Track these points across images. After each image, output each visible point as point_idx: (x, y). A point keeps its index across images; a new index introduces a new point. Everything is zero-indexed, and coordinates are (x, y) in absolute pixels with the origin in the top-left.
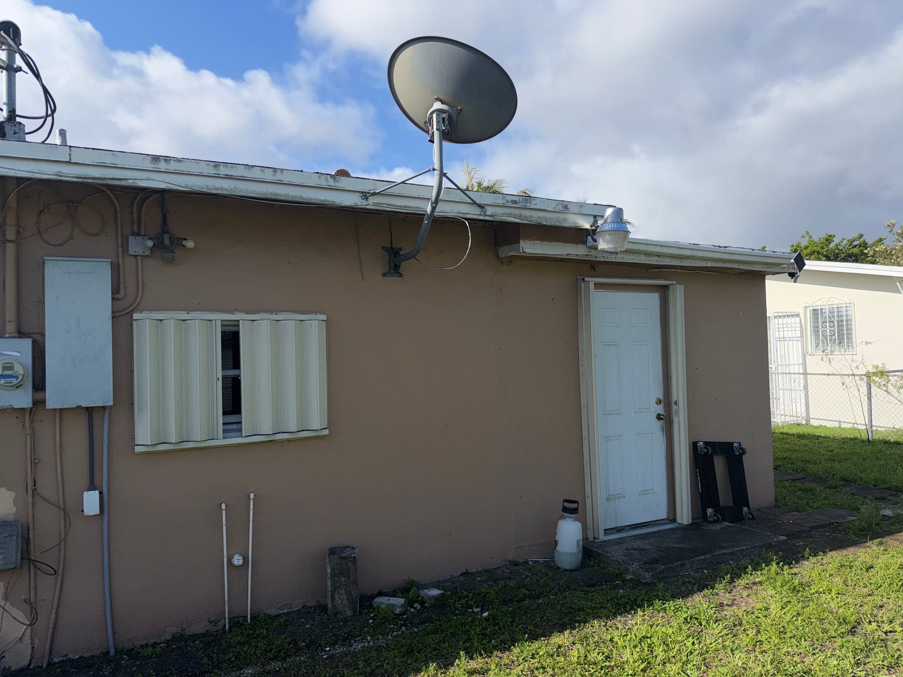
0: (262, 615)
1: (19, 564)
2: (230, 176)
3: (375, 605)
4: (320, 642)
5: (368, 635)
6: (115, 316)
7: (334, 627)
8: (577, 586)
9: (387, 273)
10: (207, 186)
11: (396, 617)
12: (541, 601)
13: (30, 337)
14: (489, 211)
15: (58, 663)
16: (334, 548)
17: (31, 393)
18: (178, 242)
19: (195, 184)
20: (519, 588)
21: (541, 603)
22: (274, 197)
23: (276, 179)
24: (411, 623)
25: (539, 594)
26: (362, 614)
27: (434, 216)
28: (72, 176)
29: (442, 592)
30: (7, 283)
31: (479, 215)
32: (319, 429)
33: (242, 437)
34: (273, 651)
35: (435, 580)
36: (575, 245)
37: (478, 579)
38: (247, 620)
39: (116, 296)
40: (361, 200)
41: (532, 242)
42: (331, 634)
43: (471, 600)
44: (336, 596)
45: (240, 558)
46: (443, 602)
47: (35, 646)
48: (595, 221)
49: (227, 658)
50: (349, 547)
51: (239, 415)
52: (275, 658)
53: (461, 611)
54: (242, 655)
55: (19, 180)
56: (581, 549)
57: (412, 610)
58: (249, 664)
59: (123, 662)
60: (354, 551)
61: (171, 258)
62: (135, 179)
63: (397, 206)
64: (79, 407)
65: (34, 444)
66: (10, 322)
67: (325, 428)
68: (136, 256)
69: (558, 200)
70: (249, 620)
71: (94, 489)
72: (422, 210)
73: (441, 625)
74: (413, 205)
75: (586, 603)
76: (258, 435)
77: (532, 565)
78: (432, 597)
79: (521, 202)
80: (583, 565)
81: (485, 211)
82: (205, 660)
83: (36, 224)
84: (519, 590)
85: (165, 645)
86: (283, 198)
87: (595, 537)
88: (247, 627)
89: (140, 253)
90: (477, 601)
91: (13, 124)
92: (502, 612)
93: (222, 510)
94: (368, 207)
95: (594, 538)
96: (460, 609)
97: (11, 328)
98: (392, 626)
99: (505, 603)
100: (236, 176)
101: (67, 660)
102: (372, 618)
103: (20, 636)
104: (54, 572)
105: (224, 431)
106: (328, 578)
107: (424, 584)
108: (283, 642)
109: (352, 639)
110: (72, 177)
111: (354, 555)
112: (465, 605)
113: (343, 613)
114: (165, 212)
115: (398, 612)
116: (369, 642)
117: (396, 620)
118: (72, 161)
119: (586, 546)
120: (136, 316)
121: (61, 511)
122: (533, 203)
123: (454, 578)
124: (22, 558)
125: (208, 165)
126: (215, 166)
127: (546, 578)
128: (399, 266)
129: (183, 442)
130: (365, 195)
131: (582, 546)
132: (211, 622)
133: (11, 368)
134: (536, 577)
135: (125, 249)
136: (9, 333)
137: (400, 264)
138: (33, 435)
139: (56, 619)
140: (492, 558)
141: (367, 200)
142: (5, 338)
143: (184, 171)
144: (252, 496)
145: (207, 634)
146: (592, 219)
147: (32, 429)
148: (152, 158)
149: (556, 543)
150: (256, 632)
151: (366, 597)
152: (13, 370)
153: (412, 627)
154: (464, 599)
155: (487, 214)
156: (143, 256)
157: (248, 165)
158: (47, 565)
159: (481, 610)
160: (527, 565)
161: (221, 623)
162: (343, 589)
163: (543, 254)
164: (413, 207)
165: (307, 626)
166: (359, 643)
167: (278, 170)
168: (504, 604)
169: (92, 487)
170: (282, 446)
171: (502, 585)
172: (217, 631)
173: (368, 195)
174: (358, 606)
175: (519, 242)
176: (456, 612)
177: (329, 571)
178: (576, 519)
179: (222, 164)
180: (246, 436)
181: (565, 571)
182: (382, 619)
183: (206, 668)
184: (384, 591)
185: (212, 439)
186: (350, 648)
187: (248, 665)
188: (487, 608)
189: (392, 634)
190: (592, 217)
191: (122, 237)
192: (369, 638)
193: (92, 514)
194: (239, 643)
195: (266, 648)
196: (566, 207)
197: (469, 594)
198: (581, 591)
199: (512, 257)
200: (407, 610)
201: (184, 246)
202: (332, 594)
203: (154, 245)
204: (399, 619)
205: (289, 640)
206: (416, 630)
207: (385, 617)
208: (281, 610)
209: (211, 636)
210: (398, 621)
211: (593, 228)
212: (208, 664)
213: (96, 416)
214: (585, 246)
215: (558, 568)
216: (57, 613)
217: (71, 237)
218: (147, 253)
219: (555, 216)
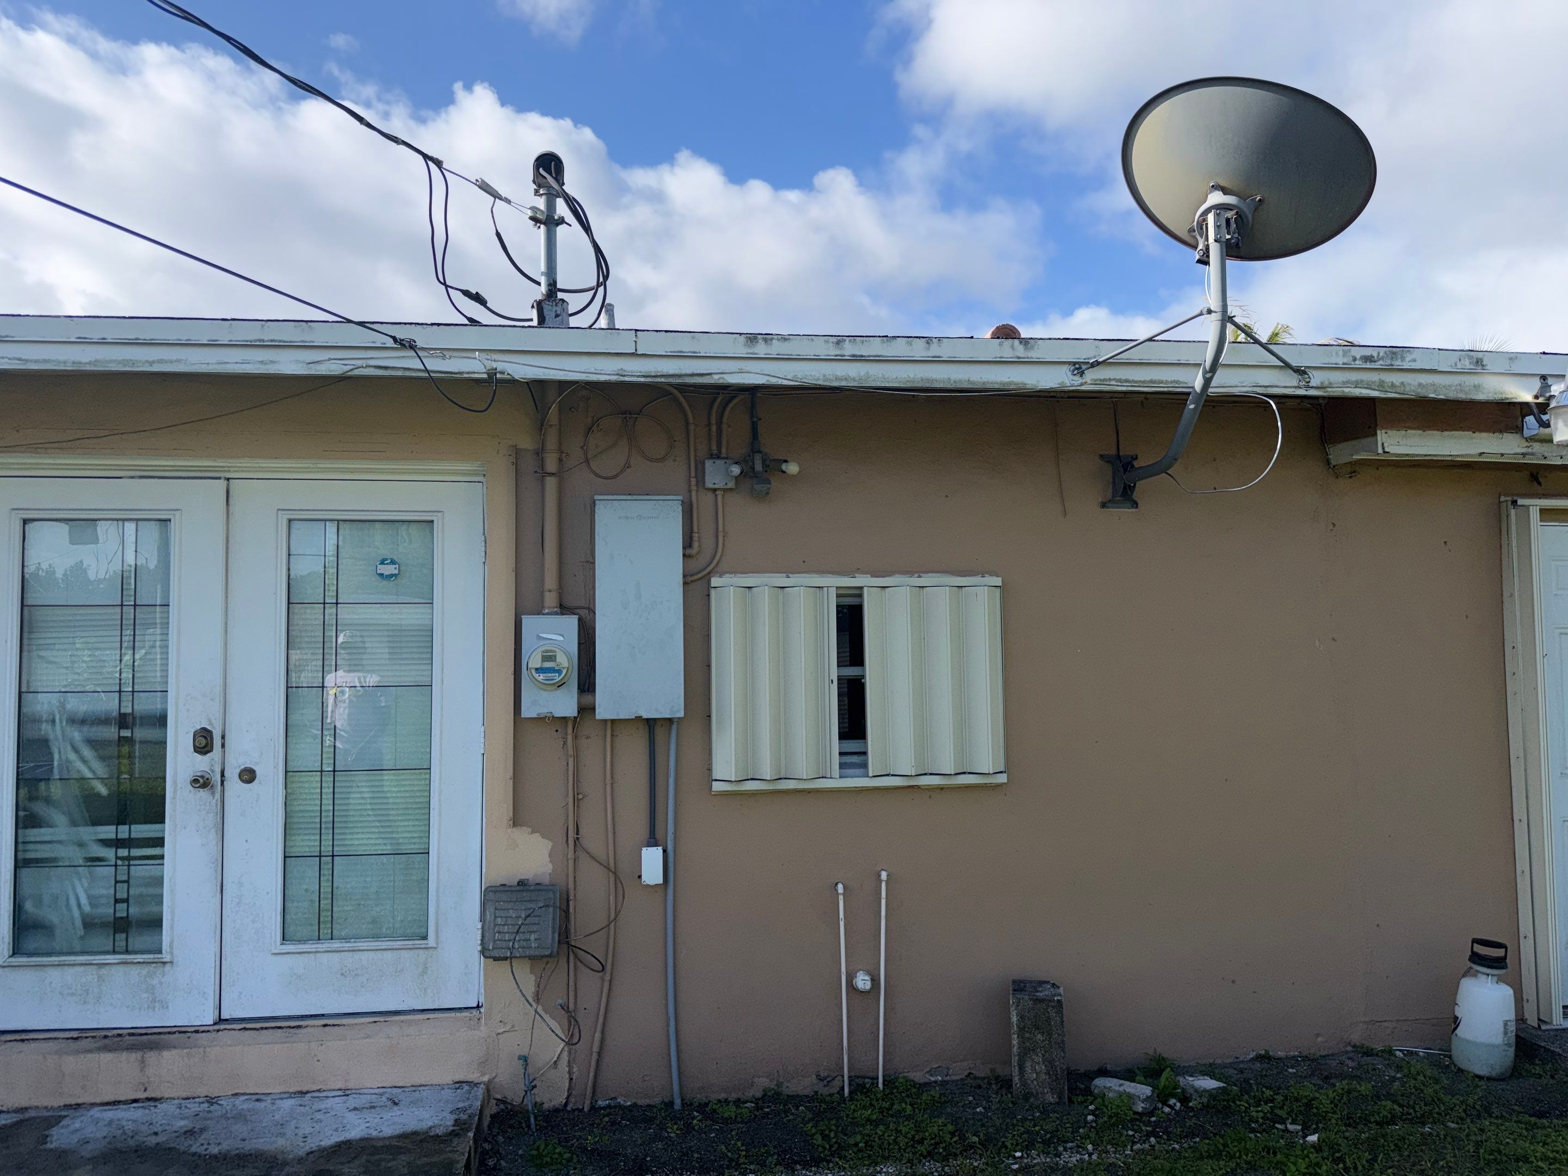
0: (901, 1080)
1: (555, 950)
2: (859, 356)
3: (1096, 1091)
4: (1003, 1139)
5: (1088, 1141)
6: (688, 581)
7: (1026, 1119)
8: (1507, 1112)
9: (1110, 501)
10: (824, 376)
11: (1136, 1117)
12: (1427, 1129)
13: (574, 614)
14: (1317, 378)
15: (604, 1108)
16: (1021, 981)
17: (576, 696)
18: (774, 466)
19: (807, 373)
20: (1379, 1098)
21: (1431, 1133)
22: (927, 385)
23: (931, 355)
24: (1166, 1132)
25: (1423, 1116)
26: (1073, 1102)
27: (1208, 395)
28: (639, 374)
29: (1222, 1085)
30: (546, 536)
31: (1295, 387)
32: (991, 772)
33: (868, 776)
34: (925, 1142)
35: (1204, 1062)
36: (1496, 434)
37: (1290, 1070)
38: (877, 1083)
39: (688, 551)
40: (1072, 377)
41: (1403, 432)
42: (1022, 1129)
43: (1281, 1108)
44: (1028, 1064)
45: (867, 978)
46: (1225, 1103)
47: (574, 1078)
48: (1545, 387)
49: (852, 1141)
50: (1048, 982)
51: (862, 741)
52: (930, 1155)
53: (1262, 1125)
54: (874, 1141)
55: (562, 385)
56: (1513, 1040)
57: (1167, 1110)
58: (888, 1157)
59: (695, 1122)
60: (1058, 991)
61: (765, 492)
62: (722, 373)
63: (1136, 382)
64: (639, 718)
65: (577, 770)
66: (550, 591)
67: (1001, 772)
68: (715, 490)
69: (1461, 351)
70: (881, 1085)
71: (656, 845)
72: (1184, 385)
73: (1226, 1145)
74: (1166, 378)
75: (1532, 1147)
76: (893, 775)
77: (1403, 1059)
78: (1203, 1091)
79: (1382, 358)
80: (1515, 1072)
81: (1308, 380)
82: (818, 1140)
83: (582, 448)
84: (1379, 1103)
85: (753, 1105)
86: (941, 385)
87: (1542, 1018)
88: (879, 1096)
89: (721, 485)
90: (1292, 1111)
91: (554, 303)
92: (1347, 1138)
93: (838, 894)
94: (1083, 388)
95: (1539, 1020)
96: (1261, 1121)
97: (551, 600)
98: (1131, 1133)
99: (1350, 1122)
100: (868, 356)
101: (615, 1107)
102: (1092, 1113)
103: (555, 1059)
104: (601, 968)
105: (842, 766)
106: (1012, 1031)
107: (1184, 1067)
108: (942, 1130)
109: (1059, 1145)
110: (638, 376)
111: (1059, 998)
112: (1269, 1115)
113: (1040, 1096)
114: (755, 420)
115: (1140, 1110)
116: (1090, 1155)
117: (1138, 1123)
118: (639, 353)
119: (1522, 1035)
120: (715, 581)
121: (611, 874)
122: (1407, 359)
123: (1243, 1062)
124: (559, 941)
125: (827, 342)
126: (838, 343)
127: (1437, 1087)
128: (1132, 489)
129: (781, 779)
130: (1079, 368)
131: (1514, 1034)
132: (821, 1080)
133: (552, 658)
134: (1412, 1082)
135: (701, 481)
136: (549, 608)
137: (1135, 485)
138: (577, 758)
139: (603, 1040)
140: (1318, 1035)
141: (1081, 376)
142: (543, 614)
143: (791, 355)
144: (884, 875)
145: (814, 1098)
146: (1537, 384)
147: (576, 748)
148: (747, 337)
149: (1456, 1021)
150: (895, 1107)
151: (1078, 1074)
152: (555, 660)
153: (1168, 1140)
154: (1266, 1103)
155: (1311, 385)
156: (725, 490)
157: (887, 336)
158: (592, 956)
159: (1302, 1130)
160: (1393, 1058)
161: (837, 1083)
162: (1040, 1055)
163: (1426, 455)
164: (1167, 382)
165: (978, 1110)
166: (1072, 1153)
167: (934, 340)
168: (1349, 1125)
169: (653, 841)
170: (930, 797)
171: (1343, 1089)
172: (831, 1095)
173: (1084, 367)
174: (1066, 1088)
175: (1375, 434)
176: (1253, 1125)
177: (1014, 1019)
178: (1500, 980)
179: (848, 339)
180: (874, 776)
181: (1477, 1079)
182: (1111, 1117)
183: (821, 1153)
184: (1109, 1067)
185: (823, 777)
186: (1058, 1159)
187: (886, 1158)
188: (1314, 1126)
189: (1132, 1147)
190: (1538, 378)
191: (696, 461)
192: (1090, 1147)
193: (652, 883)
194: (868, 1120)
195: (914, 1137)
196: (1479, 362)
197: (1276, 1097)
198: (1515, 1122)
199: (1359, 462)
200: (1155, 1108)
201: (784, 472)
202: (1019, 1060)
203: (741, 473)
204: (1143, 1123)
205: (950, 1128)
206: (1177, 1146)
207: (1117, 1114)
208: (931, 1075)
209: (821, 1101)
210: (1141, 1124)
211: (1541, 400)
212: (824, 1148)
213: (660, 732)
214: (1518, 436)
215: (1461, 1070)
216: (603, 1033)
217: (628, 465)
218: (731, 485)
219: (1456, 380)
